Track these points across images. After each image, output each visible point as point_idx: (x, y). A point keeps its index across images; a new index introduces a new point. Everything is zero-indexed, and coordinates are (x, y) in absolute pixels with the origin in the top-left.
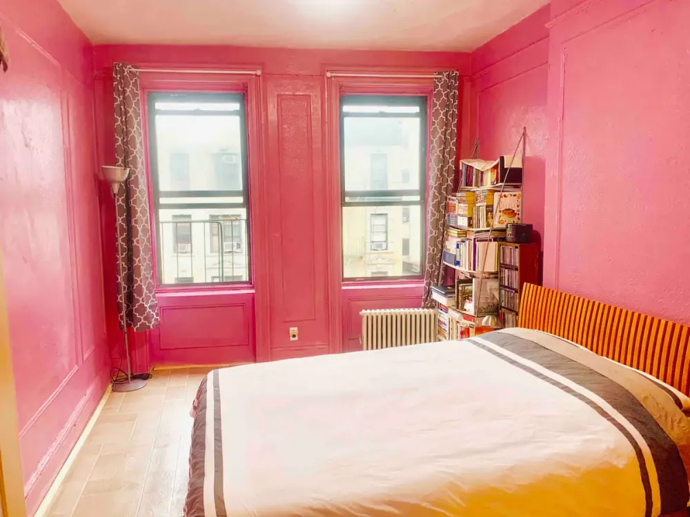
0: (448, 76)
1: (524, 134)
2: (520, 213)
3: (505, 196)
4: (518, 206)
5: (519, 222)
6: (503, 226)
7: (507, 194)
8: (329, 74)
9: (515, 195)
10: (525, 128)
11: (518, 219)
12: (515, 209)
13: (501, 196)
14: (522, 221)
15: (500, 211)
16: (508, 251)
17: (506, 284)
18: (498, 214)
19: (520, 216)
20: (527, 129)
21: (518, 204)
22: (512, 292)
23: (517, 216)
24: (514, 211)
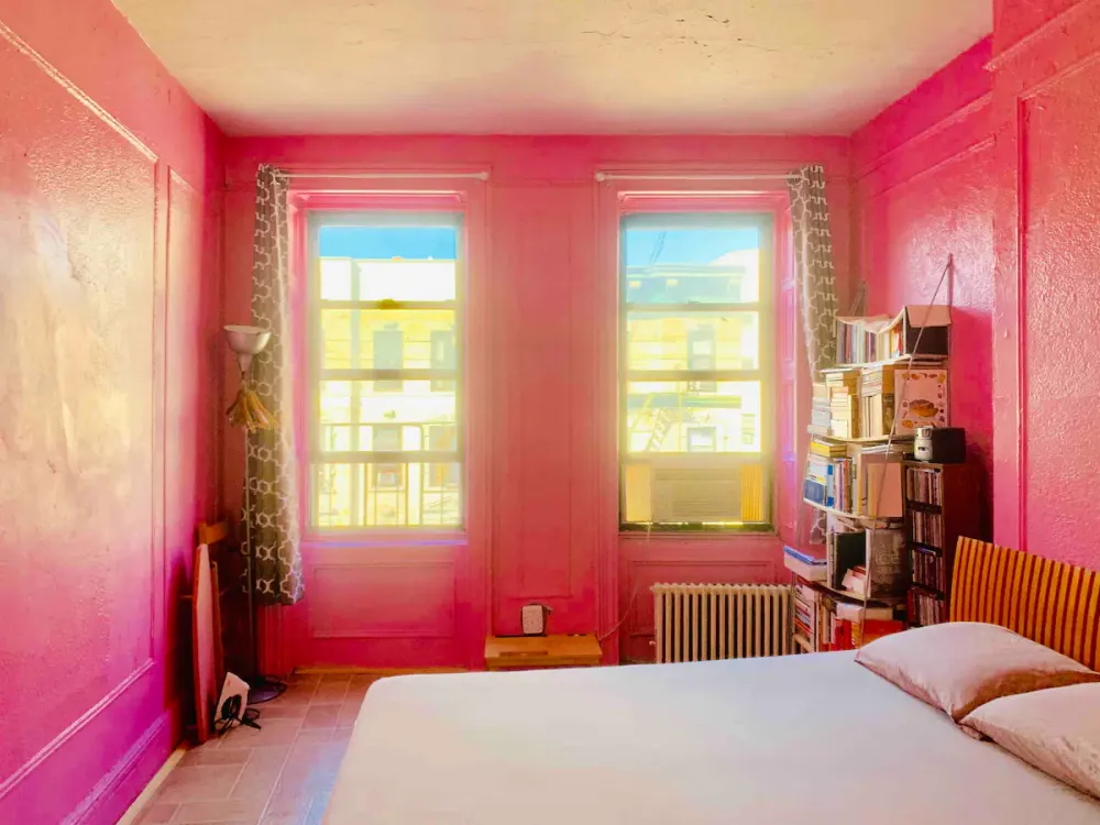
0: (809, 174)
1: (950, 265)
2: (945, 408)
3: (915, 376)
4: (940, 396)
5: (945, 425)
7: (918, 373)
8: (601, 177)
9: (933, 376)
10: (951, 255)
11: (942, 419)
12: (936, 402)
13: (907, 377)
14: (949, 424)
15: (905, 405)
16: (921, 477)
17: (920, 540)
18: (903, 409)
19: (945, 415)
20: (955, 258)
21: (941, 392)
22: (932, 554)
23: (938, 415)
24: (932, 404)
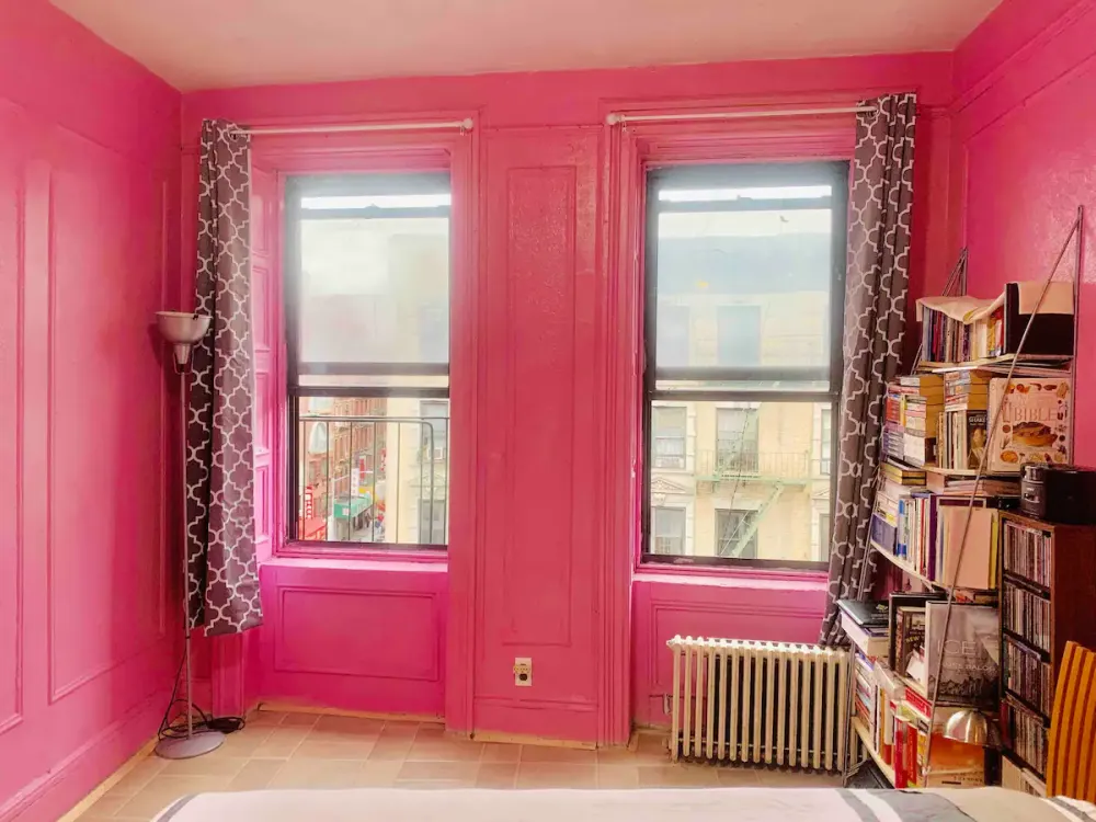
0: (890, 106)
1: (1080, 225)
2: (1067, 434)
3: (1021, 388)
4: (1060, 417)
5: (1065, 461)
6: (1015, 468)
7: (1025, 382)
8: (611, 119)
9: (1051, 388)
10: (1081, 209)
11: (1062, 450)
12: (1053, 424)
13: (1009, 390)
14: (1073, 458)
15: (1005, 429)
16: (1023, 540)
17: (1019, 631)
18: (1000, 435)
19: (1066, 444)
20: (1088, 212)
21: (1062, 410)
22: (1035, 657)
23: (1056, 444)
24: (1047, 429)
